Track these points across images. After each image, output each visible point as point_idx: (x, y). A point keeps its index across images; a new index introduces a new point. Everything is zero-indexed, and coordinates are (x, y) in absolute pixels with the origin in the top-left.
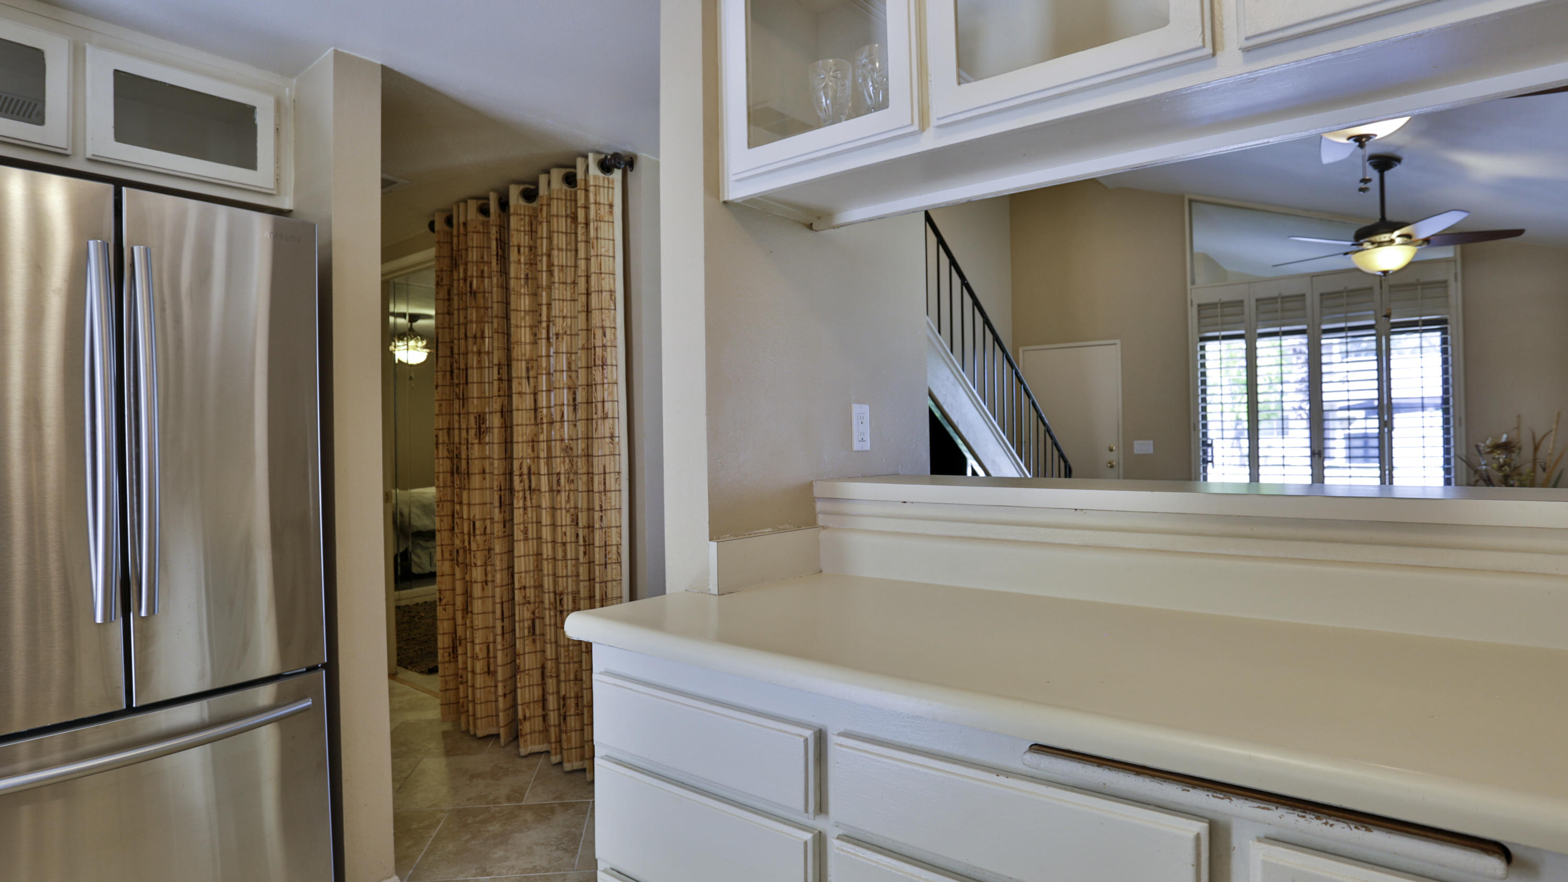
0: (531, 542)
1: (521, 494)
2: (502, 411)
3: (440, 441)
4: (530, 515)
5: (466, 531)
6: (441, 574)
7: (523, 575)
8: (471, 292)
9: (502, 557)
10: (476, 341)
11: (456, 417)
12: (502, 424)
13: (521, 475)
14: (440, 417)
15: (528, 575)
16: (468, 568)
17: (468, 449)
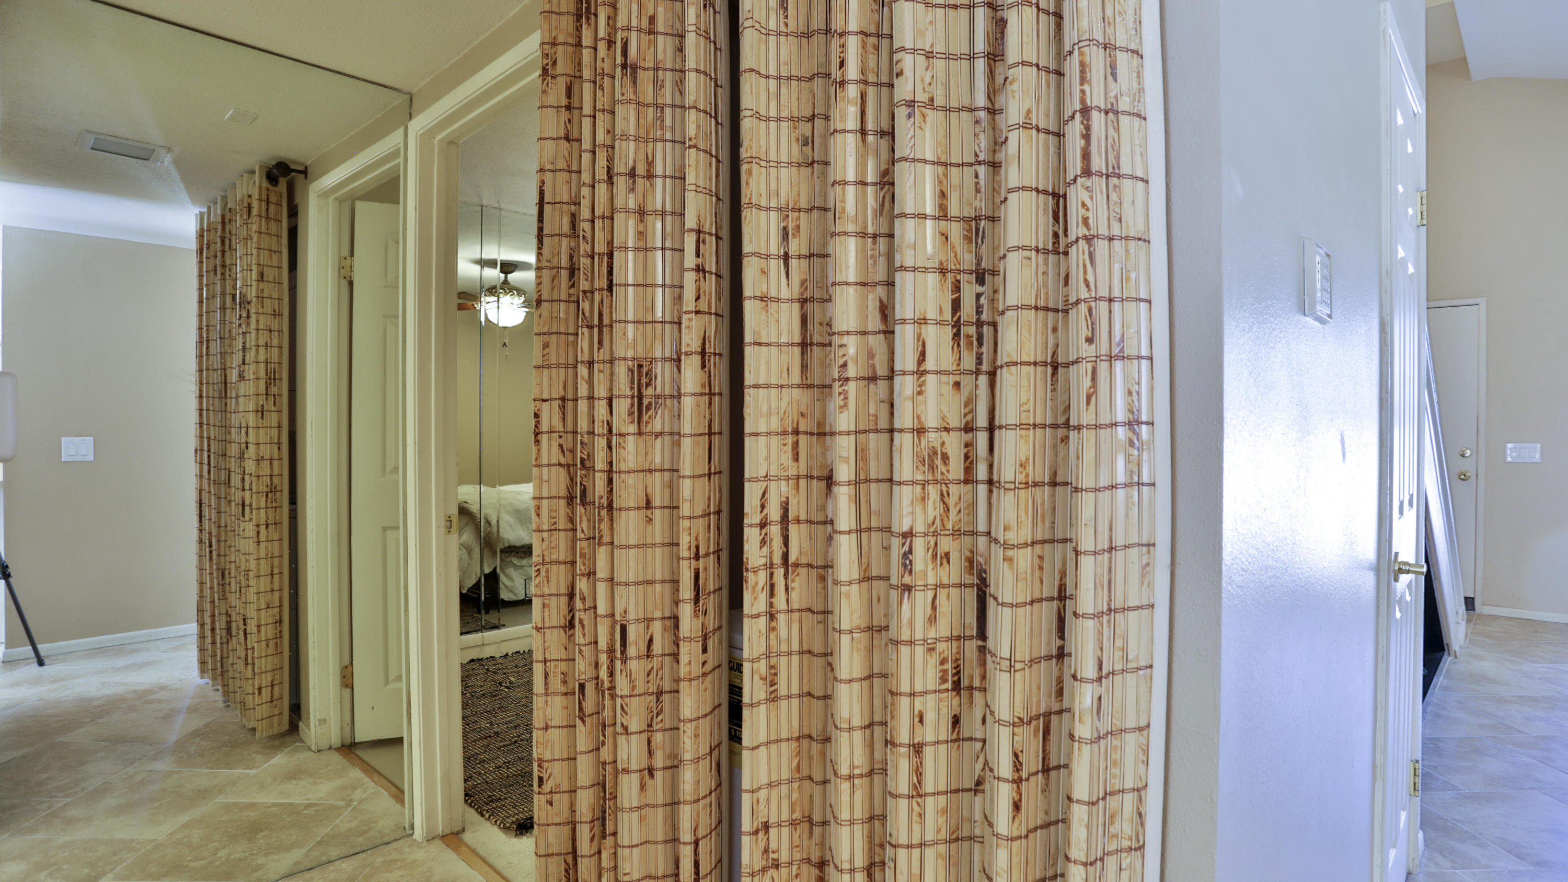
0: (784, 704)
1: (762, 577)
2: (703, 353)
3: (545, 427)
4: (783, 631)
5: (603, 644)
6: (542, 725)
7: (763, 794)
8: (624, 66)
9: (697, 727)
10: (634, 182)
11: (583, 371)
12: (703, 386)
13: (763, 525)
14: (546, 371)
15: (774, 792)
16: (608, 731)
17: (610, 447)
